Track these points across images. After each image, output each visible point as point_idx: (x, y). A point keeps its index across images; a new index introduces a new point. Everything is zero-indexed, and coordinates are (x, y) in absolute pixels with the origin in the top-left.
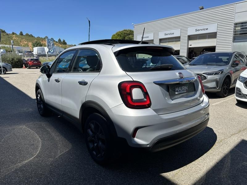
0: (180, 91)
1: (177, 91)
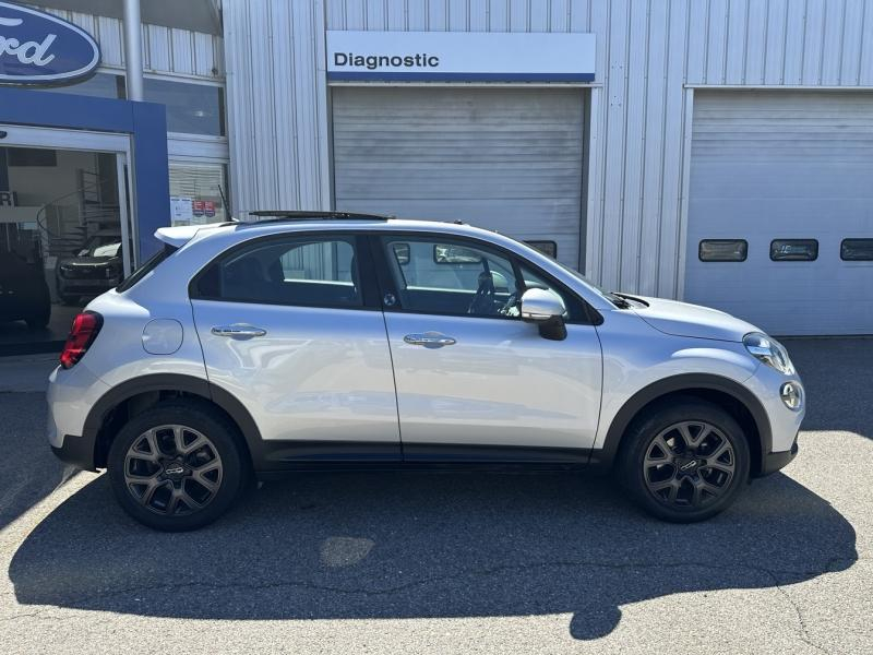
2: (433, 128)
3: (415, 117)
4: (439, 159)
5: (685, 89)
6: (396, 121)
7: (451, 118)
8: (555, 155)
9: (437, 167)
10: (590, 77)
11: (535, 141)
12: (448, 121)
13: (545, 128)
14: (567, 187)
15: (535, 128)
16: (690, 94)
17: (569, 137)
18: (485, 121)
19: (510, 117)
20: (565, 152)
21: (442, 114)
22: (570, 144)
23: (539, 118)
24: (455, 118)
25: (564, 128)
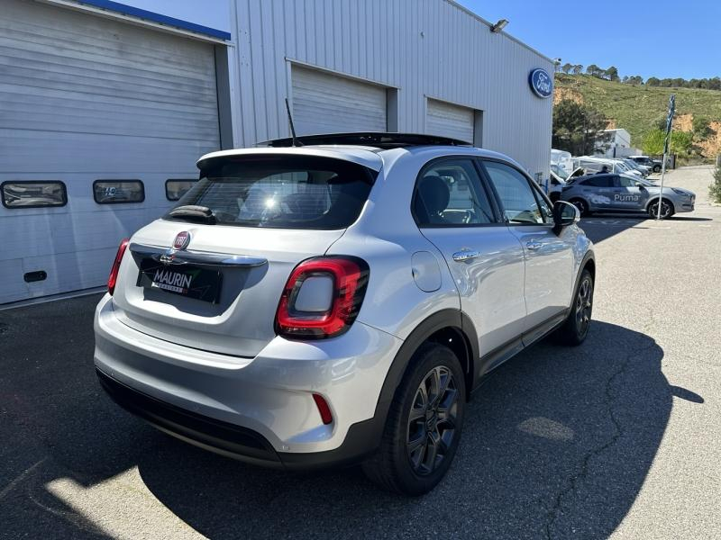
0: (164, 282)
1: (158, 281)
2: (79, 56)
3: (58, 40)
4: (89, 90)
5: (286, 61)
6: (34, 40)
7: (98, 47)
8: (196, 100)
9: (88, 98)
10: (227, 36)
11: (180, 85)
12: (94, 50)
13: (185, 74)
14: (209, 131)
15: (177, 73)
16: (289, 65)
17: (207, 87)
18: (133, 58)
19: (155, 59)
20: (204, 99)
21: (87, 41)
22: (207, 92)
23: (180, 64)
24: (103, 49)
25: (202, 77)
